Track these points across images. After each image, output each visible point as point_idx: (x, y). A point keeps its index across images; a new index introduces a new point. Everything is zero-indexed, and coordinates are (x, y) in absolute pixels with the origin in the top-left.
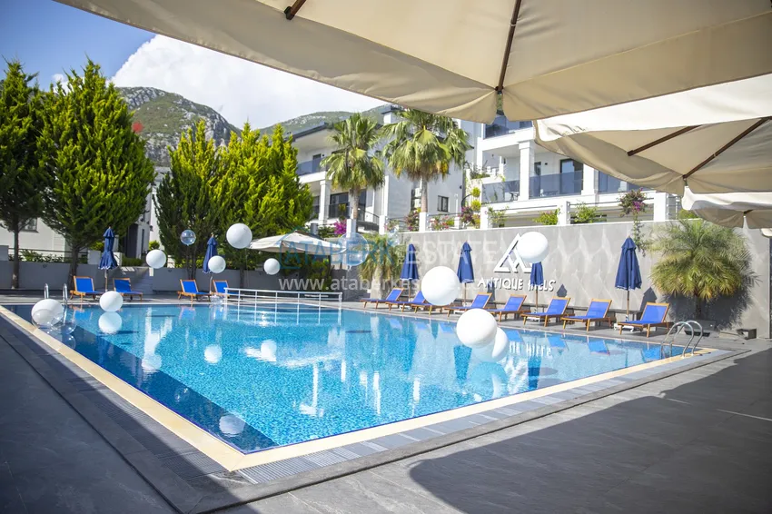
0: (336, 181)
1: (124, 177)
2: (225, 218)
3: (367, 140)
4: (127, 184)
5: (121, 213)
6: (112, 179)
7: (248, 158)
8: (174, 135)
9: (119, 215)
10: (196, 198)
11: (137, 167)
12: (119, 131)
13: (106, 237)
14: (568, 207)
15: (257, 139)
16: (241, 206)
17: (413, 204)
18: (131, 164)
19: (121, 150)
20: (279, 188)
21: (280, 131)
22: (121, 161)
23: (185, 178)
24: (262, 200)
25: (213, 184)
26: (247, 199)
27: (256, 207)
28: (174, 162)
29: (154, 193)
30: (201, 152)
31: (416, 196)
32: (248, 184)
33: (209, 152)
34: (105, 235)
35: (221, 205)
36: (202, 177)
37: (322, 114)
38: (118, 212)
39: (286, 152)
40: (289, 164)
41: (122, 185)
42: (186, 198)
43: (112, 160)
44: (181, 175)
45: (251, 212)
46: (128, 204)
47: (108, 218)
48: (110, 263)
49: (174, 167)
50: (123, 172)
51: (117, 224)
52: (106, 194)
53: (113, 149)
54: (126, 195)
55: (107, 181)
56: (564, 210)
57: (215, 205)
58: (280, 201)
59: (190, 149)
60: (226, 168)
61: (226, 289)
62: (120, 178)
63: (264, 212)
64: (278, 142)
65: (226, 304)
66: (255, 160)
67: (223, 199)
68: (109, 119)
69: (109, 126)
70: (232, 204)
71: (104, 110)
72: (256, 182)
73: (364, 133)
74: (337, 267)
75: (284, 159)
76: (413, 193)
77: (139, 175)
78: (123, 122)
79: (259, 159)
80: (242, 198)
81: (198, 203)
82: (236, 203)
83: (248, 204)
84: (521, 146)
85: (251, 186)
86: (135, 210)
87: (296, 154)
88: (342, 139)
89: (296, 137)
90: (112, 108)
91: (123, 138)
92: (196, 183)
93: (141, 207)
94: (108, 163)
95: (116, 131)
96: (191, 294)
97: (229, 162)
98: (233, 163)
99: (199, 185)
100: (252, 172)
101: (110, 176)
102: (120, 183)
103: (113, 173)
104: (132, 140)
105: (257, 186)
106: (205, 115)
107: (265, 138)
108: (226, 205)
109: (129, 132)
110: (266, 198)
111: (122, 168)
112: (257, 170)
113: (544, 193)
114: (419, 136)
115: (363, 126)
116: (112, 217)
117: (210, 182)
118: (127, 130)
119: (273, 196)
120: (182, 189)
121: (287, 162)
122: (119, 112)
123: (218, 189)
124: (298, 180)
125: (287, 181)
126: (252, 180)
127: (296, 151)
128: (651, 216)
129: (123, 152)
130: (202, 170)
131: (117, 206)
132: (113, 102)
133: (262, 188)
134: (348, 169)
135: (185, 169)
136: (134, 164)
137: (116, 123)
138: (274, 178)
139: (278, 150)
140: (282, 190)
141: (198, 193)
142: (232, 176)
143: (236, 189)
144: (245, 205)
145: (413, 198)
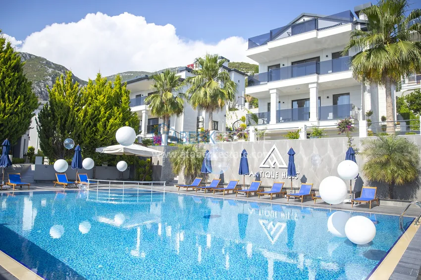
0: (154, 111)
1: (17, 105)
2: (85, 133)
3: (174, 86)
4: (19, 110)
5: (14, 129)
6: (9, 106)
7: (100, 95)
8: (40, 81)
9: (13, 130)
10: (66, 120)
11: (27, 99)
12: (14, 74)
13: (4, 145)
14: (305, 128)
15: (105, 83)
16: (95, 125)
17: (198, 126)
18: (23, 96)
19: (15, 87)
20: (120, 114)
21: (119, 79)
22: (16, 94)
23: (59, 106)
24: (109, 122)
25: (77, 111)
26: (99, 121)
27: (105, 126)
28: (51, 96)
29: (37, 116)
30: (70, 90)
31: (200, 120)
32: (100, 111)
33: (75, 91)
34: (3, 144)
35: (83, 124)
36: (71, 107)
37: (131, 72)
38: (13, 128)
39: (123, 92)
40: (125, 100)
41: (15, 110)
42: (59, 120)
43: (9, 92)
44: (56, 105)
45: (101, 129)
46: (20, 123)
47: (5, 132)
48: (6, 163)
49: (51, 100)
50: (17, 102)
51: (11, 136)
52: (4, 116)
53: (10, 86)
54: (18, 116)
55: (5, 107)
56: (303, 130)
57: (79, 125)
58: (120, 122)
59: (62, 88)
60: (86, 101)
61: (88, 180)
62: (15, 105)
63: (110, 129)
64: (118, 86)
65: (88, 190)
66: (104, 96)
67: (84, 121)
68: (7, 66)
69: (7, 71)
70: (90, 124)
71: (4, 60)
72: (105, 110)
73: (172, 82)
74: (155, 164)
75: (122, 96)
76: (198, 119)
77: (27, 103)
78: (17, 68)
79: (107, 96)
80: (96, 120)
81: (67, 123)
82: (92, 123)
83: (100, 125)
84: (271, 92)
85: (102, 113)
86: (24, 127)
87: (129, 94)
88: (159, 86)
89: (129, 83)
90: (10, 59)
91: (17, 79)
92: (66, 110)
93: (27, 125)
94: (6, 95)
95: (12, 74)
96: (64, 183)
97: (88, 98)
98: (90, 98)
99: (69, 112)
100: (102, 104)
101: (7, 104)
102: (14, 109)
103: (10, 102)
104: (23, 81)
105: (105, 113)
106: (60, 70)
107: (110, 83)
108: (85, 125)
109: (21, 75)
110: (111, 121)
111: (16, 99)
112: (106, 103)
113: (283, 120)
114: (210, 84)
115: (172, 78)
116: (8, 131)
117: (76, 109)
118: (20, 73)
119: (116, 119)
120: (56, 114)
121: (124, 98)
122: (15, 61)
123: (81, 114)
124: (130, 109)
125: (124, 110)
126: (103, 109)
127: (129, 92)
128: (358, 135)
129: (17, 88)
130: (70, 102)
131: (11, 124)
132: (10, 55)
133: (109, 114)
134: (162, 104)
135: (59, 101)
136: (25, 97)
137: (12, 69)
138: (116, 108)
139: (118, 91)
140: (121, 115)
141: (67, 117)
142: (89, 106)
143: (92, 114)
144: (98, 125)
145: (198, 121)
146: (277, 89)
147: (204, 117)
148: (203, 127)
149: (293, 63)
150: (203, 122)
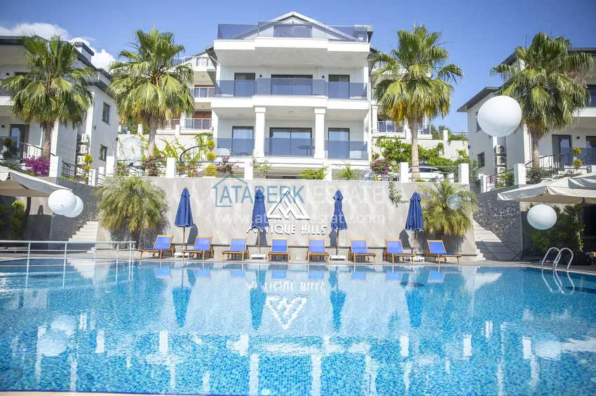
17: (78, 150)
31: (82, 141)
76: (79, 138)
84: (257, 110)
145: (79, 143)
146: (267, 107)
147: (90, 137)
148: (88, 153)
149: (273, 76)
150: (87, 144)
